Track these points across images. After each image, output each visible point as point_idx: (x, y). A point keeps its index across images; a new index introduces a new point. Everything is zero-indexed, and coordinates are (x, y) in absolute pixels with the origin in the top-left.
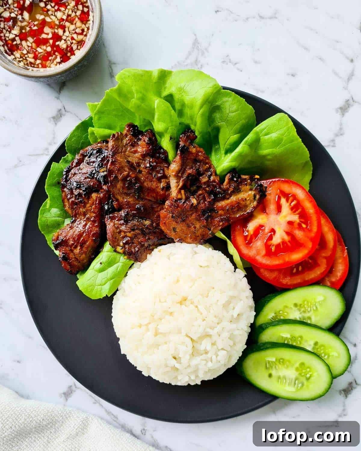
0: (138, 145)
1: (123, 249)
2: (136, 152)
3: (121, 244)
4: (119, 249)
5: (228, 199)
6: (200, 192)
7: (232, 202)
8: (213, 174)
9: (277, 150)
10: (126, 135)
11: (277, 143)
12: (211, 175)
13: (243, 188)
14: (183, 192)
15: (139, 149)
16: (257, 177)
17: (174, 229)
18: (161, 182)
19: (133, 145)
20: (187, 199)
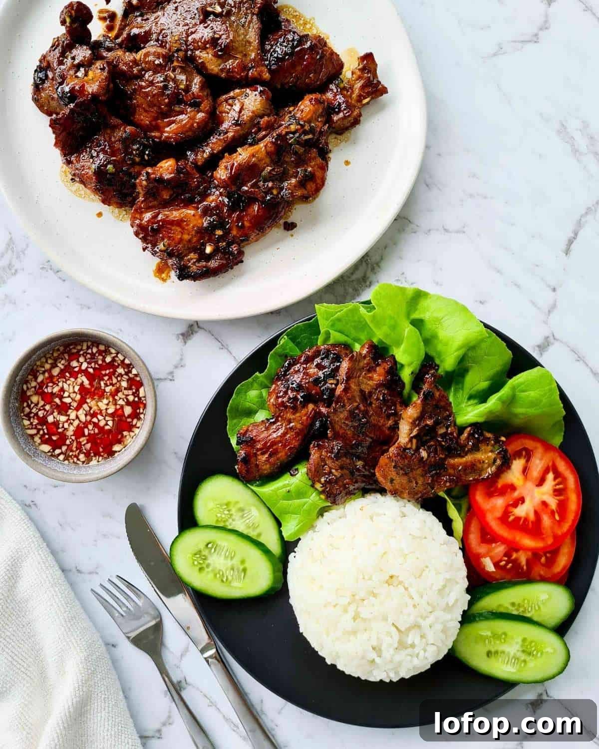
0: (375, 371)
1: (323, 488)
2: (371, 378)
3: (323, 480)
4: (318, 486)
5: (463, 457)
6: (432, 443)
7: (467, 462)
8: (452, 424)
9: (532, 411)
10: (365, 357)
11: (534, 404)
12: (449, 426)
13: (483, 447)
14: (414, 441)
15: (375, 376)
16: (503, 439)
17: (392, 481)
18: (389, 420)
19: (369, 371)
20: (417, 450)
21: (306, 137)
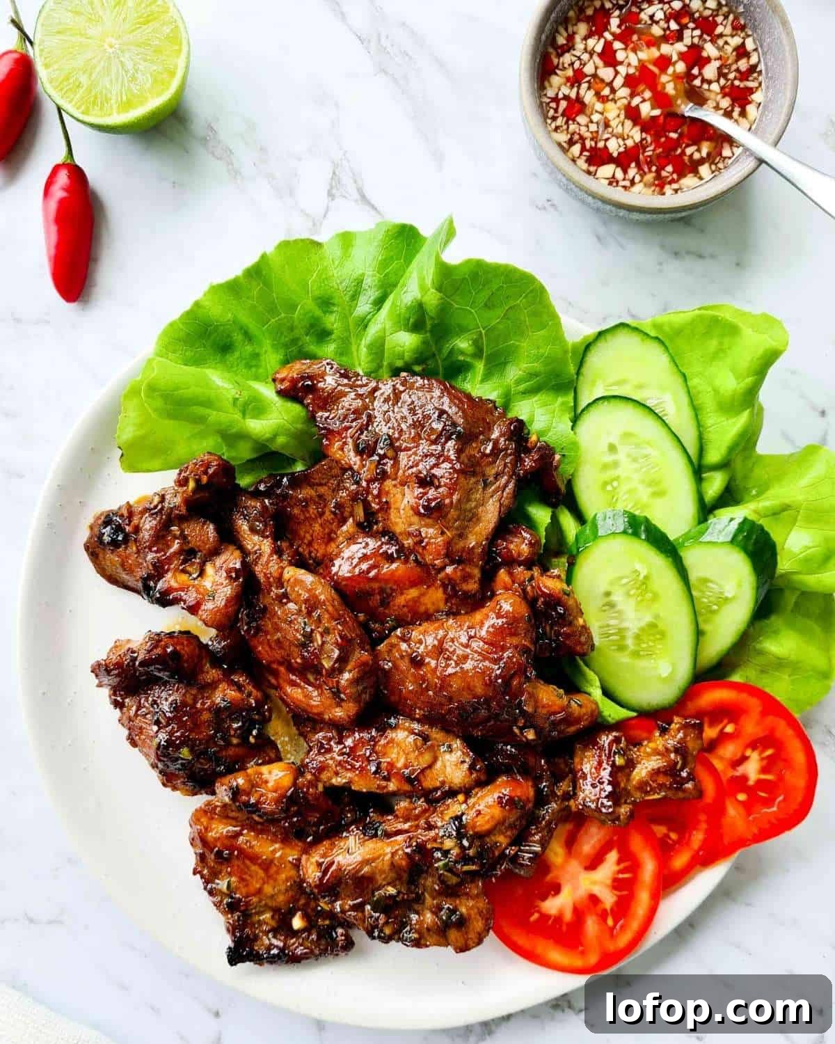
21: (466, 868)
